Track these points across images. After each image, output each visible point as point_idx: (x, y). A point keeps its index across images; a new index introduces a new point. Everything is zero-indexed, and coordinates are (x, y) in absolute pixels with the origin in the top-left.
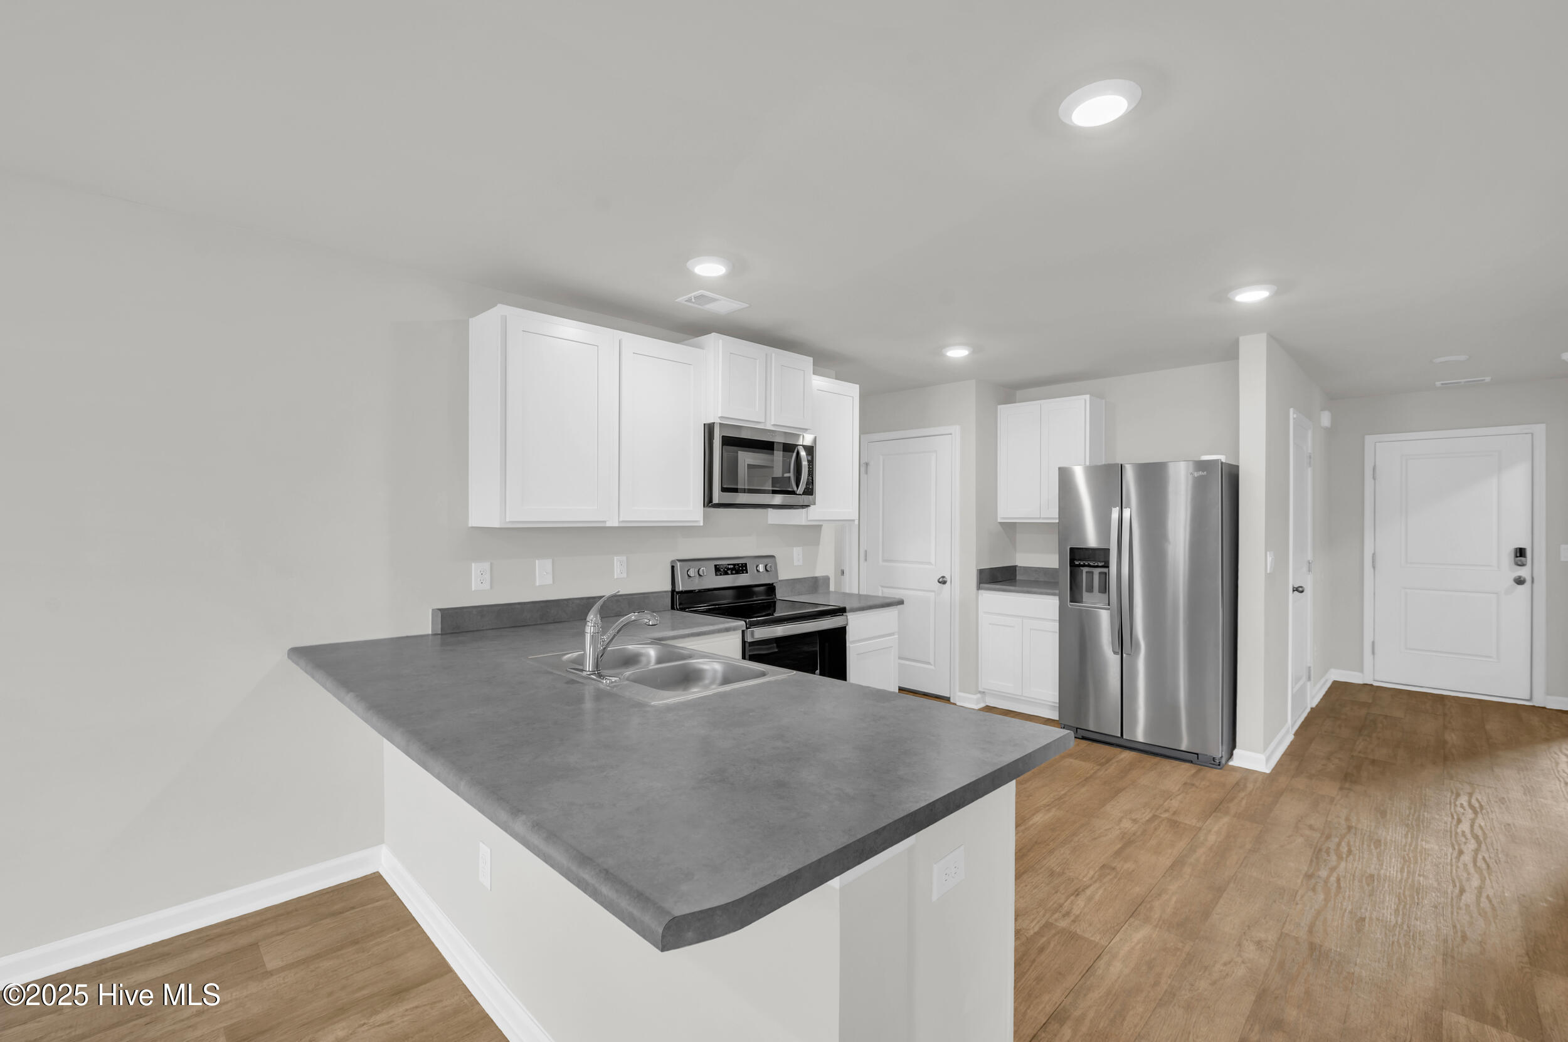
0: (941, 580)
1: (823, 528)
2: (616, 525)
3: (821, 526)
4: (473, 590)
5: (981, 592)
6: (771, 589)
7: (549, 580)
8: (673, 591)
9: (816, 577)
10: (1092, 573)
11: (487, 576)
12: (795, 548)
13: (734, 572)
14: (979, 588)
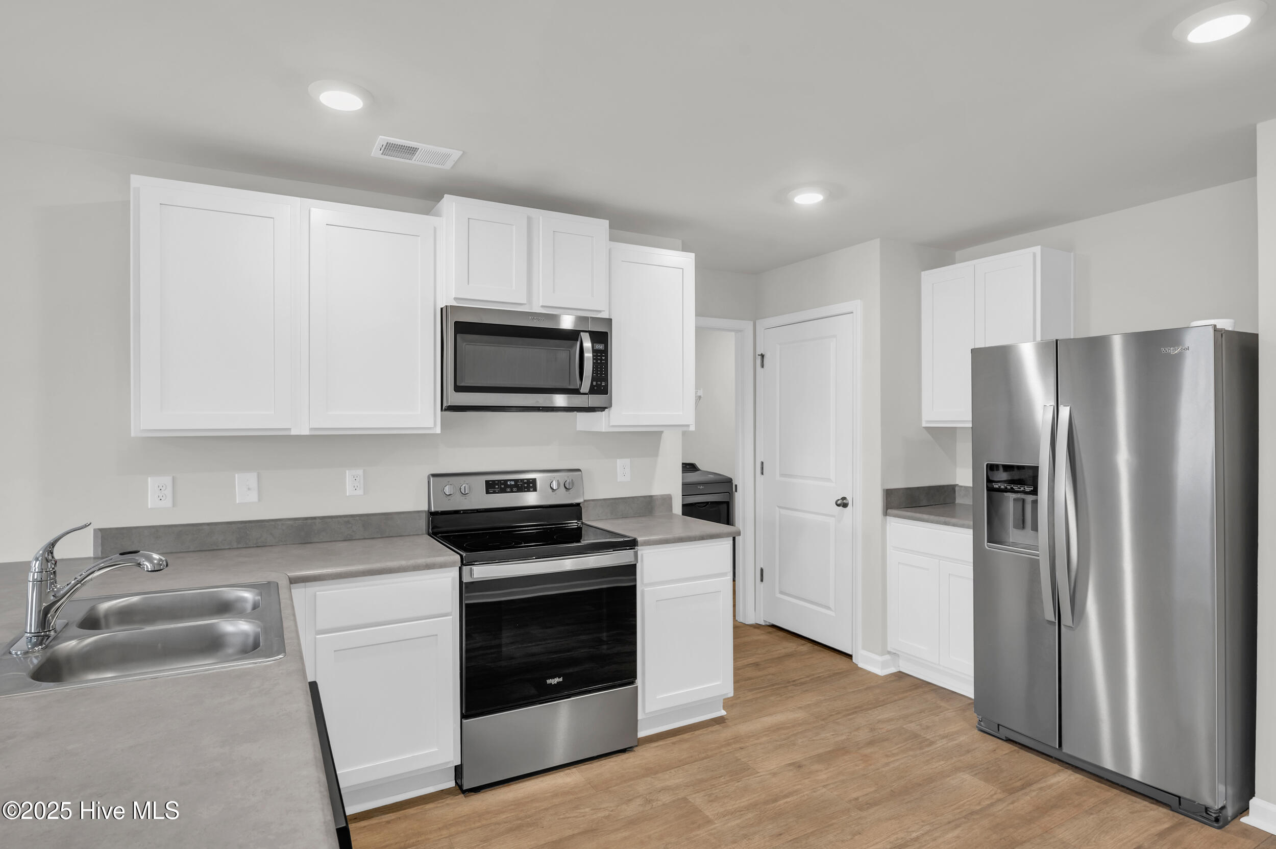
0: (839, 502)
1: (664, 435)
2: (307, 432)
3: (662, 432)
4: (149, 507)
5: (889, 519)
6: (575, 510)
7: (253, 497)
8: (429, 511)
9: (651, 497)
10: (1024, 501)
11: (169, 492)
12: (618, 460)
13: (515, 489)
14: (886, 514)
